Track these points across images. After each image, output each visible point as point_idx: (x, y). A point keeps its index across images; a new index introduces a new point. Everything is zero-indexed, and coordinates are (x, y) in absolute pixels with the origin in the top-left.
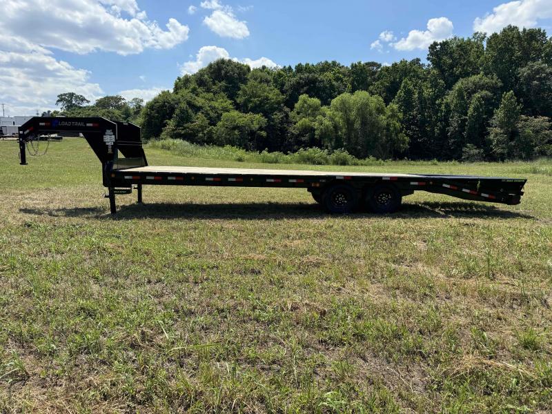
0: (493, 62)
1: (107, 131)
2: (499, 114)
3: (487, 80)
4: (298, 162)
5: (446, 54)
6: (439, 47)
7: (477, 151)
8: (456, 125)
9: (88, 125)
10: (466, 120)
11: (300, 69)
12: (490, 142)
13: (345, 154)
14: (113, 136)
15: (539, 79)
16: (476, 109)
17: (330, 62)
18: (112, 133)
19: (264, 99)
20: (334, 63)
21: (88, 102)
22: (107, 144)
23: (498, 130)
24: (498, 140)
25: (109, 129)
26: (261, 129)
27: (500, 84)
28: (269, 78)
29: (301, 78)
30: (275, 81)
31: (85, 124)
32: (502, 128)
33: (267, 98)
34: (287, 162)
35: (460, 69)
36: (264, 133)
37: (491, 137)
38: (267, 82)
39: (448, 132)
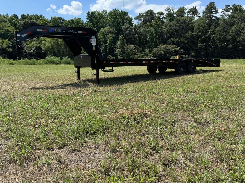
0: (113, 22)
1: (92, 36)
2: (119, 44)
3: (112, 30)
4: (46, 64)
5: (94, 17)
6: (91, 14)
7: (113, 58)
8: (103, 47)
9: (79, 32)
10: (107, 46)
11: (23, 17)
12: (117, 54)
13: (69, 59)
14: (96, 40)
15: (129, 31)
16: (110, 41)
17: (39, 15)
18: (95, 38)
19: (6, 31)
20: (41, 16)
22: (92, 44)
23: (118, 50)
24: (119, 54)
25: (93, 36)
26: (9, 47)
27: (116, 32)
28: (6, 20)
29: (26, 22)
30: (10, 22)
31: (77, 31)
32: (120, 49)
33: (8, 31)
34: (40, 64)
35: (101, 24)
36: (11, 50)
37: (117, 52)
38: (6, 22)
39: (101, 50)
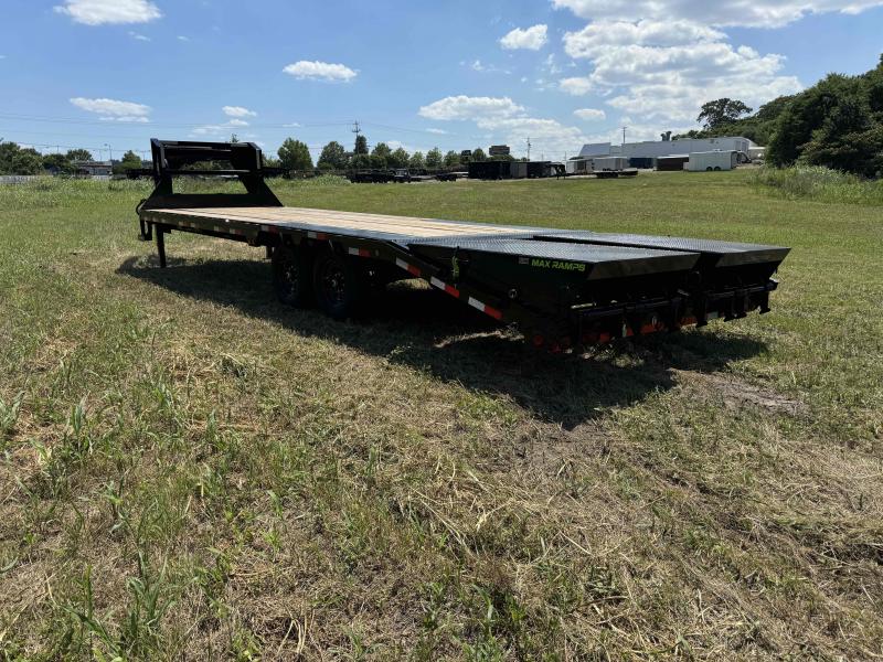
21: (749, 110)
